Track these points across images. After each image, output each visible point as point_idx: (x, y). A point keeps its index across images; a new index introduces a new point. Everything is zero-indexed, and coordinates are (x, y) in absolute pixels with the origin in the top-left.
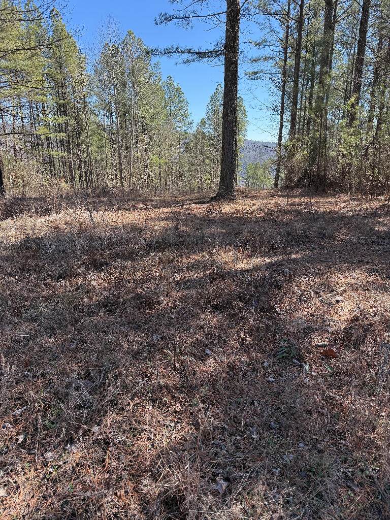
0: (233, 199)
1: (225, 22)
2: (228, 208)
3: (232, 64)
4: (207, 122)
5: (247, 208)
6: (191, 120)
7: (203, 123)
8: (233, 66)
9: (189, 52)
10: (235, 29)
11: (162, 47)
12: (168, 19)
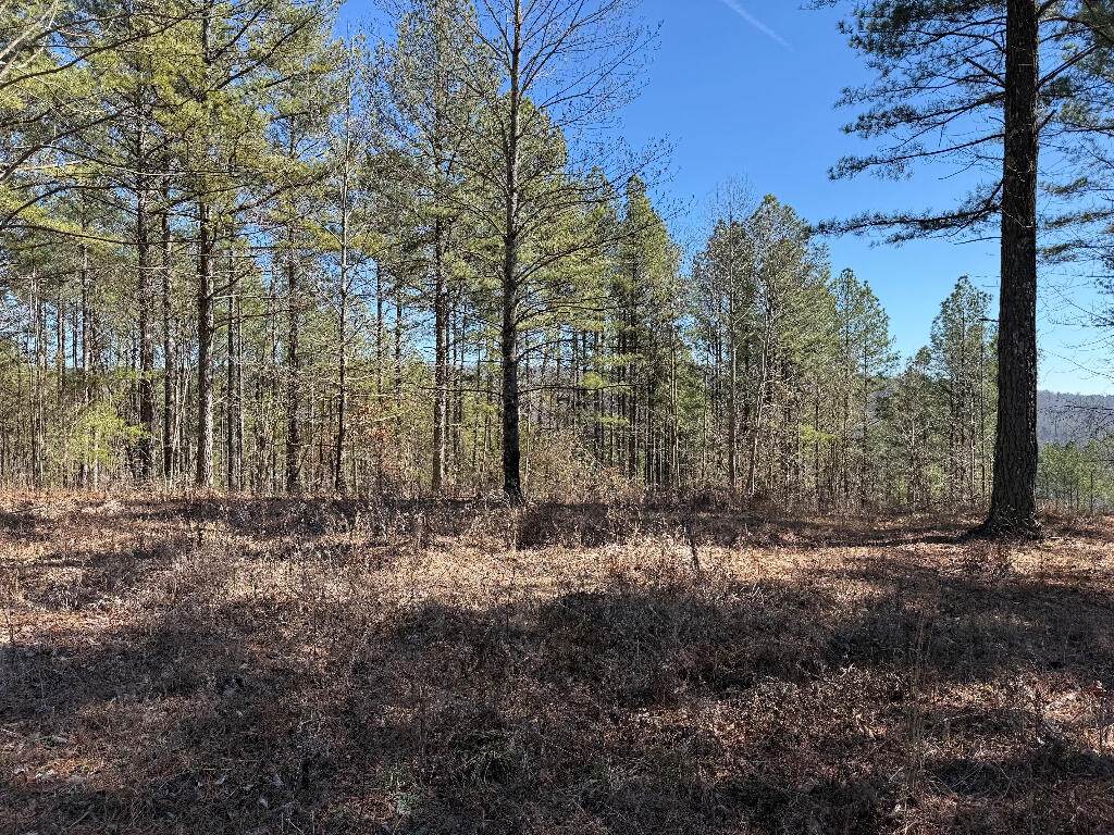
0: (1035, 538)
1: (1002, 156)
2: (1025, 561)
3: (1022, 236)
4: (933, 356)
5: (1085, 565)
6: (893, 351)
7: (923, 357)
8: (1025, 240)
9: (902, 221)
10: (1026, 168)
11: (843, 217)
12: (858, 166)
